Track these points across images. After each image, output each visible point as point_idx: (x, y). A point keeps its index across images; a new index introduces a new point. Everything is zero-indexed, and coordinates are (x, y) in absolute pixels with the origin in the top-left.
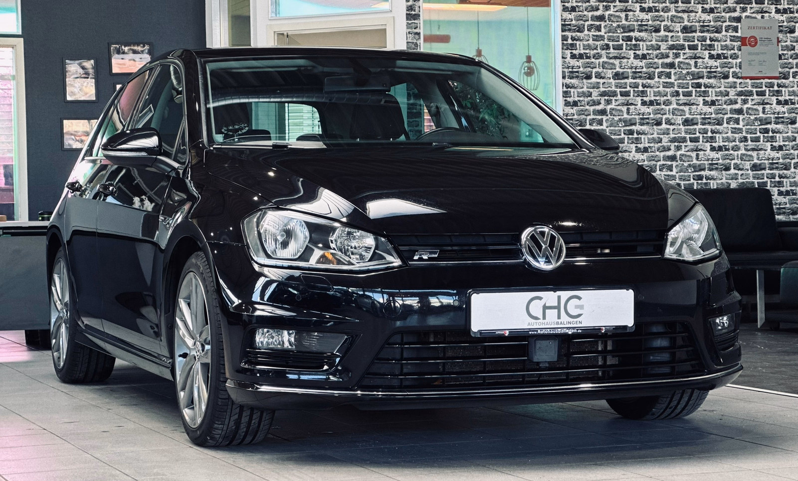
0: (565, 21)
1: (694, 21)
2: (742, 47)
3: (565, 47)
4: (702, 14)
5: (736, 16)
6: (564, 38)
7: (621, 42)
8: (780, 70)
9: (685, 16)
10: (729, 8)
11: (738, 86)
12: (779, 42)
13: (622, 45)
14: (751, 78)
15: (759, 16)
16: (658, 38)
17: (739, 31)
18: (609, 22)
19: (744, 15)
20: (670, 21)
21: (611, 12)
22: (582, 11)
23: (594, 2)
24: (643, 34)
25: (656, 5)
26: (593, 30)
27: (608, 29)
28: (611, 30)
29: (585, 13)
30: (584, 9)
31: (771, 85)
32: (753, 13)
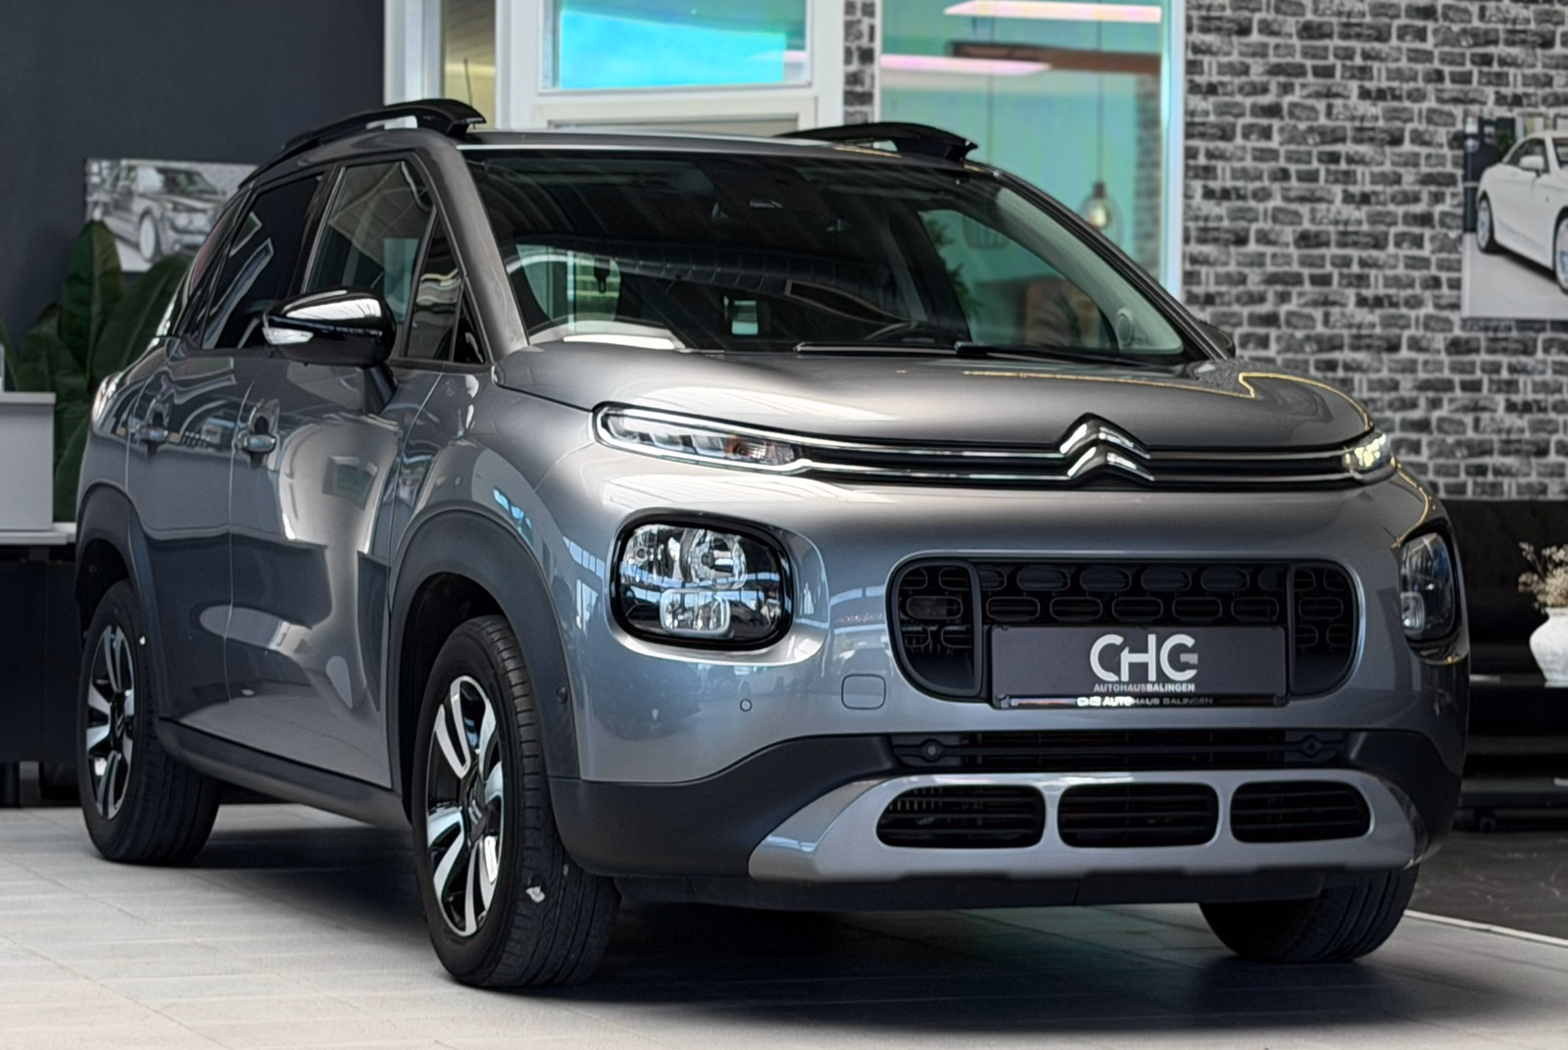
0: (1193, 116)
3: (1192, 172)
4: (1497, 106)
6: (1190, 154)
7: (1315, 164)
9: (1457, 110)
13: (1317, 172)
16: (1398, 159)
18: (1291, 119)
20: (1424, 121)
21: (1295, 97)
22: (1231, 94)
23: (1257, 70)
24: (1364, 149)
25: (1395, 84)
26: (1254, 137)
27: (1286, 135)
28: (1293, 137)
29: (1239, 98)
30: (1236, 89)
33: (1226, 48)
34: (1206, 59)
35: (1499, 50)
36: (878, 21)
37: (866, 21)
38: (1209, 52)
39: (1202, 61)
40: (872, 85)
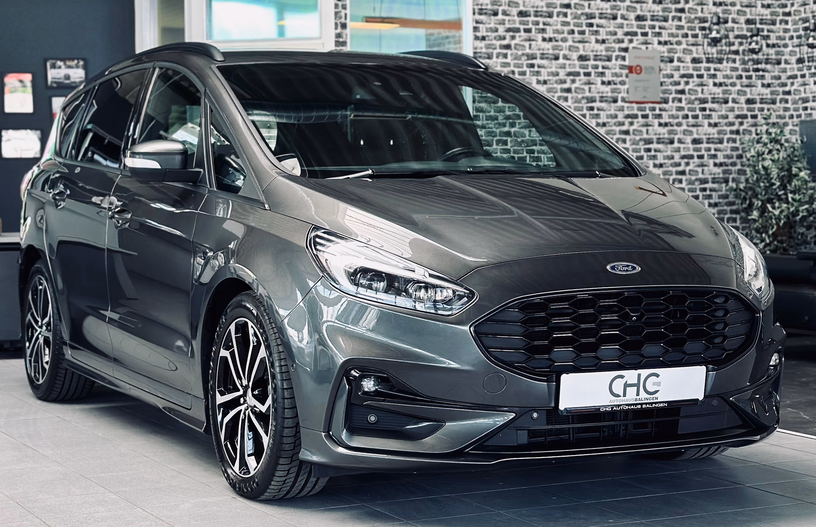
0: (476, 49)
1: (588, 50)
2: (630, 75)
4: (596, 44)
5: (624, 46)
7: (525, 68)
8: (661, 95)
9: (580, 46)
10: (618, 38)
11: (626, 109)
12: (660, 70)
13: (526, 71)
14: (637, 103)
15: (644, 47)
16: (557, 66)
17: (627, 60)
18: (515, 50)
19: (631, 46)
20: (567, 50)
21: (517, 41)
22: (491, 40)
23: (501, 31)
24: (544, 62)
25: (556, 35)
26: (500, 57)
27: (513, 57)
28: (517, 58)
29: (494, 42)
30: (493, 38)
31: (654, 109)
32: (639, 44)
33: (489, 21)
34: (481, 26)
35: (595, 21)
36: (348, 11)
37: (343, 12)
38: (481, 23)
39: (479, 28)
40: (346, 38)
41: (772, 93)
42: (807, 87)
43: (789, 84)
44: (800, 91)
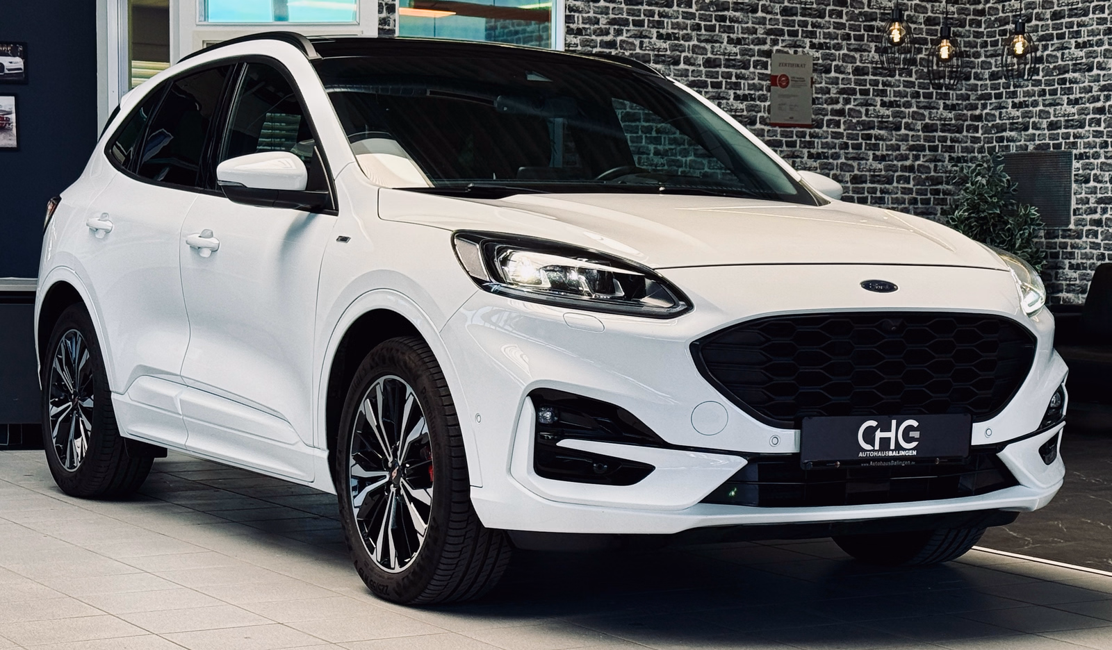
0: (569, 47)
1: (719, 53)
2: (772, 87)
4: (728, 45)
5: (766, 49)
8: (813, 116)
9: (708, 46)
10: (758, 38)
11: (766, 134)
12: (813, 83)
14: (781, 126)
15: (791, 51)
16: (677, 72)
17: (769, 67)
18: (621, 49)
19: (775, 48)
20: (691, 52)
21: (623, 38)
22: (590, 35)
23: (603, 22)
25: (676, 31)
29: (594, 37)
30: (592, 32)
31: (803, 135)
32: (785, 46)
33: (587, 9)
35: (730, 13)
38: (577, 10)
39: (574, 16)
40: (395, 26)
41: (958, 118)
42: (1004, 111)
43: (980, 106)
44: (994, 115)
